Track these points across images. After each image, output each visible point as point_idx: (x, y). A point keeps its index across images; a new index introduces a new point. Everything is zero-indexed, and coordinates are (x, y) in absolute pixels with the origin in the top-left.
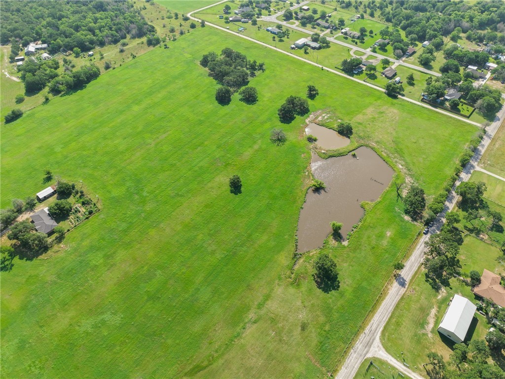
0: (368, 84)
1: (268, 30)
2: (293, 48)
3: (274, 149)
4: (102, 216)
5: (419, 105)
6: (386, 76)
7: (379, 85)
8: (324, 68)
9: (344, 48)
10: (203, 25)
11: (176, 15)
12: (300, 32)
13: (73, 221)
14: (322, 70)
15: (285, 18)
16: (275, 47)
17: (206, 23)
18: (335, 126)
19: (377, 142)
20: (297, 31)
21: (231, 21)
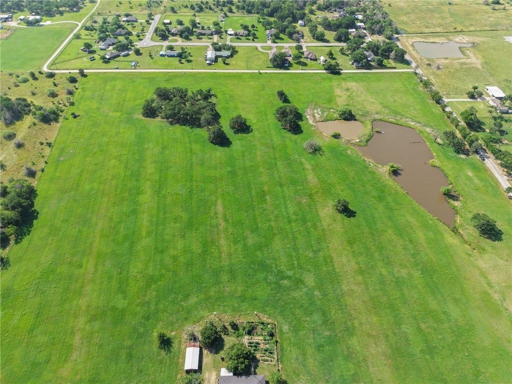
0: (308, 71)
1: (162, 55)
2: (210, 64)
3: (322, 159)
4: (285, 328)
5: (360, 73)
6: (311, 59)
7: (315, 69)
8: (261, 71)
9: (249, 47)
10: (83, 75)
11: (33, 75)
12: (195, 47)
13: (266, 358)
14: (260, 73)
15: (161, 38)
16: (193, 69)
17: (85, 71)
18: (336, 115)
19: (377, 113)
20: (191, 47)
21: (110, 59)
